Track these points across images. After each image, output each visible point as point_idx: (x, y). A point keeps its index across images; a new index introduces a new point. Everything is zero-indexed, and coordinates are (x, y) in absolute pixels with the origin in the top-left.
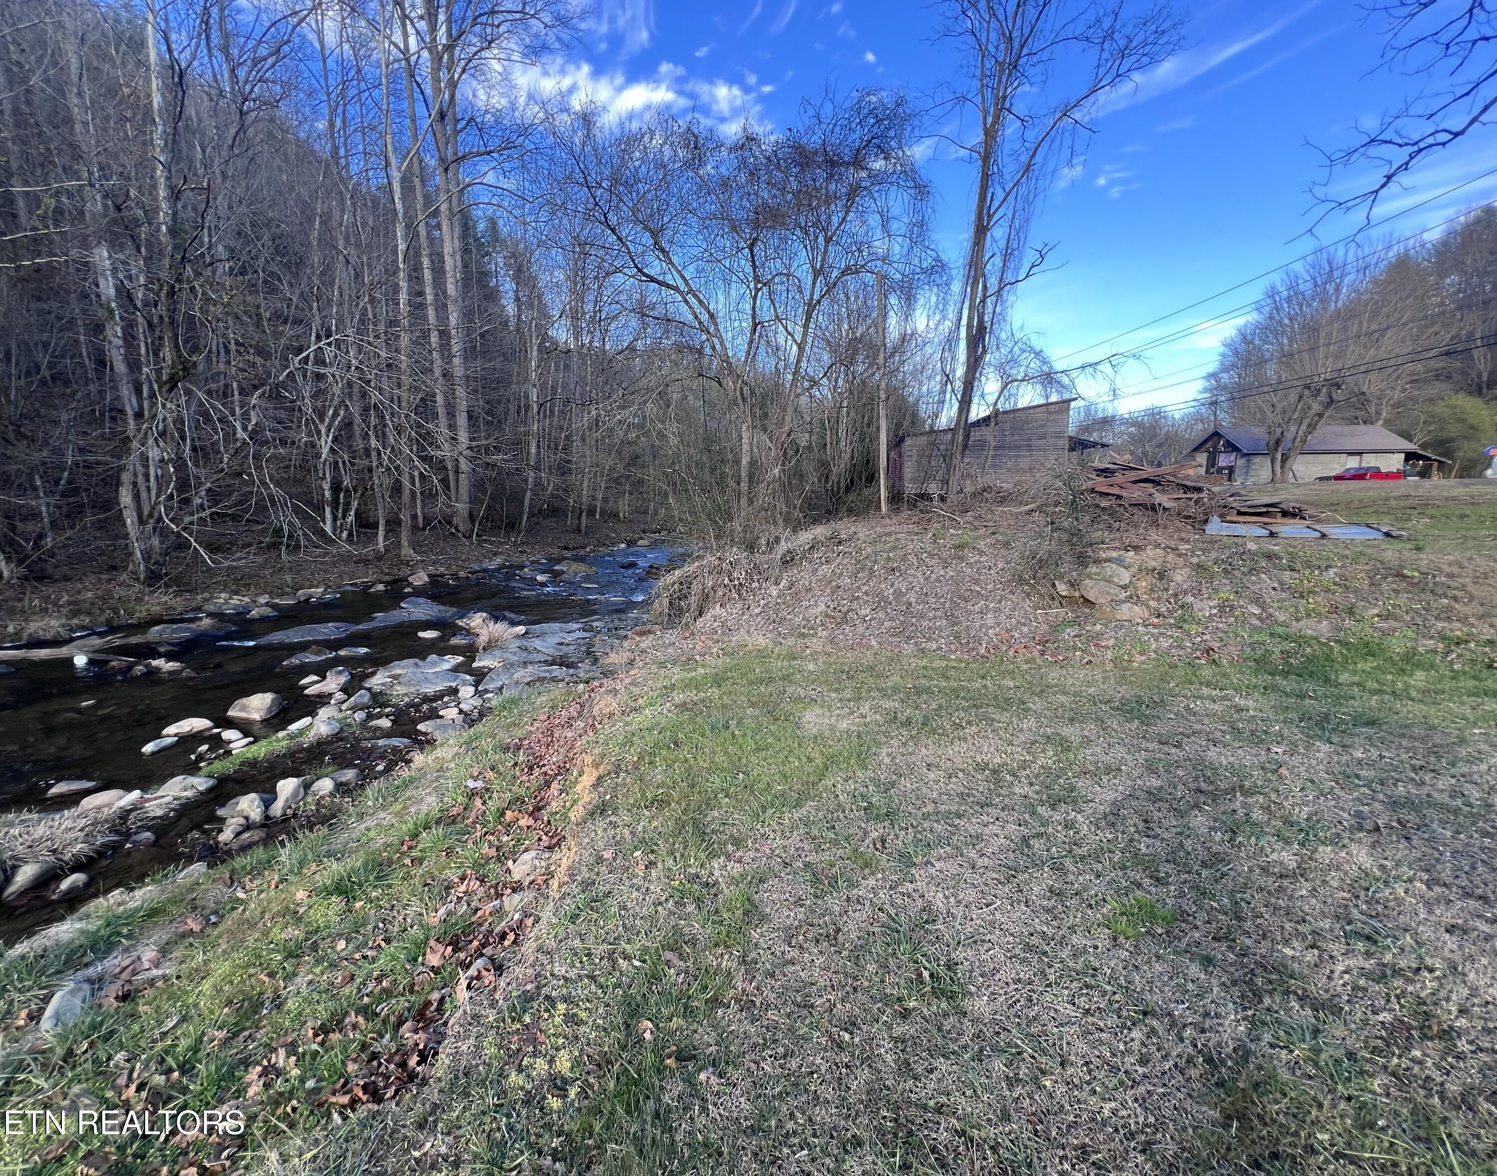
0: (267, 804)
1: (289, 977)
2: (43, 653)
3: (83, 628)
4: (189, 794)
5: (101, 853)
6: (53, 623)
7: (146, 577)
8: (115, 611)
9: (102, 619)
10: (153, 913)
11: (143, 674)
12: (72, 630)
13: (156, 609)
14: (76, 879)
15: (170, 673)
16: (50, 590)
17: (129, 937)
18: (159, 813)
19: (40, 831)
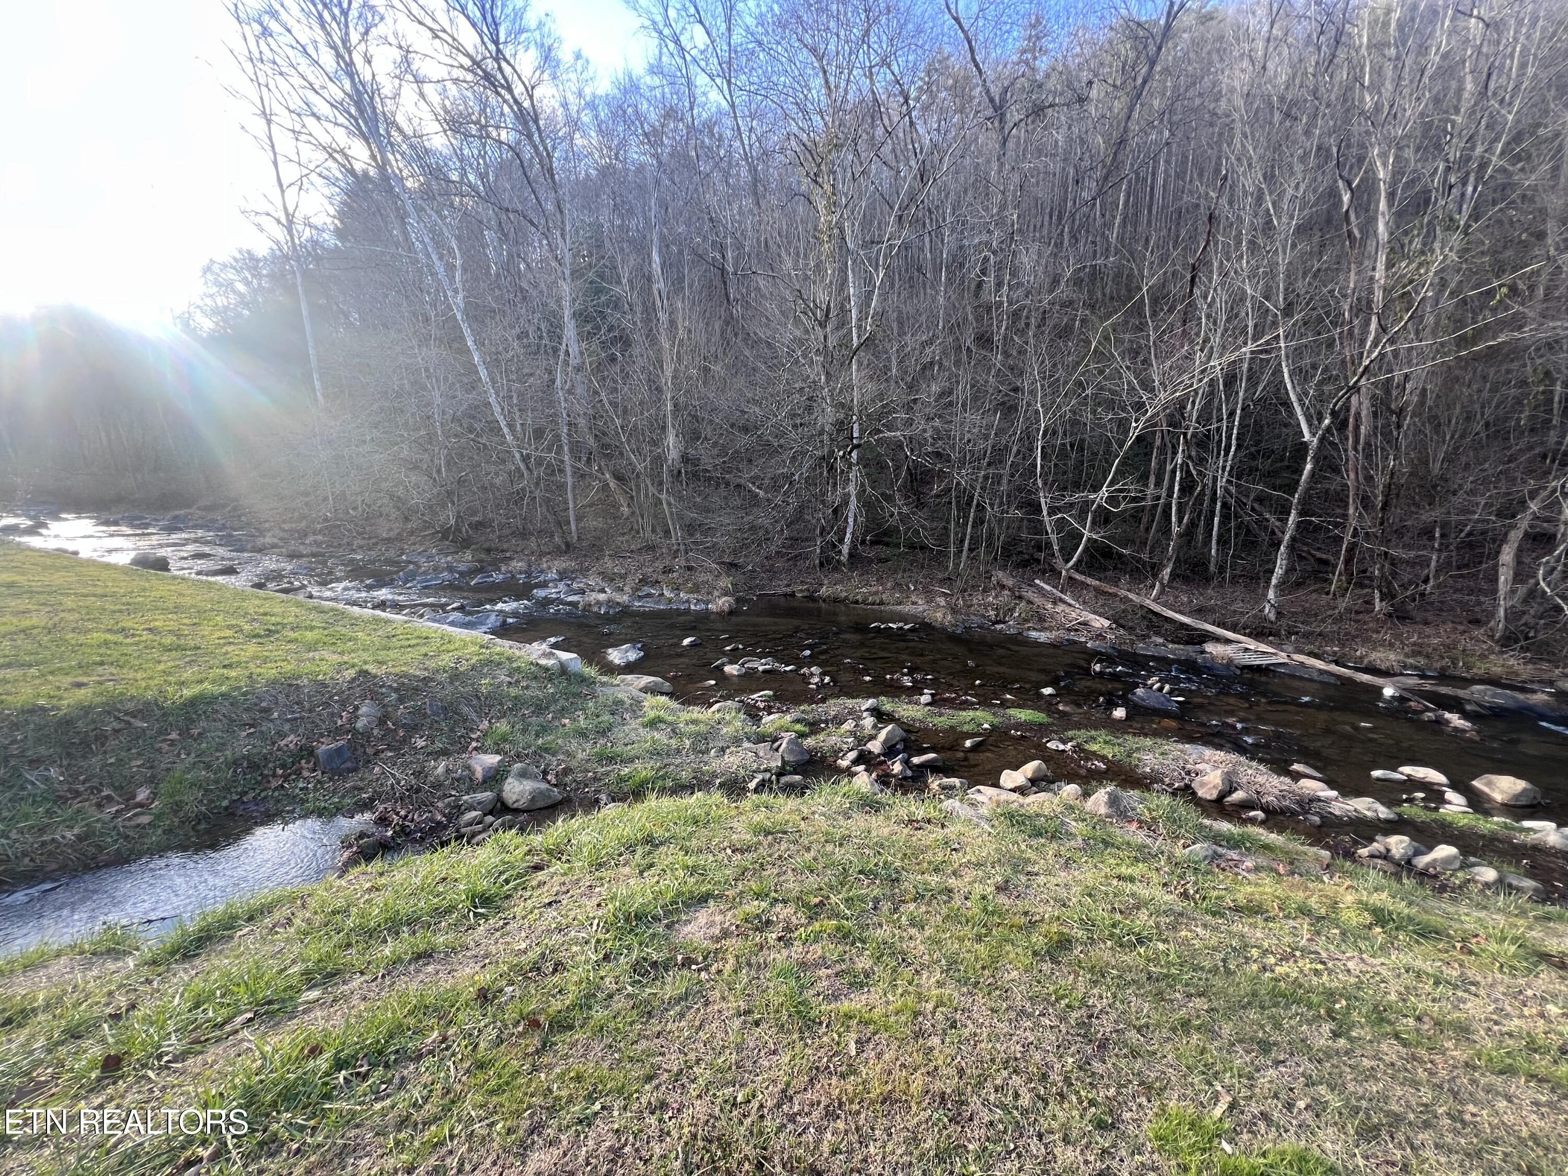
0: (1417, 853)
1: (1287, 917)
2: (1365, 678)
3: (1415, 668)
4: (1369, 814)
5: (1283, 811)
6: (1392, 657)
7: (1501, 637)
8: (1454, 661)
9: (1438, 665)
10: (1266, 847)
11: (1430, 721)
12: (1405, 667)
13: (1497, 670)
14: (1259, 814)
15: (1456, 729)
16: (1404, 629)
17: (1248, 849)
18: (1337, 813)
19: (1260, 779)
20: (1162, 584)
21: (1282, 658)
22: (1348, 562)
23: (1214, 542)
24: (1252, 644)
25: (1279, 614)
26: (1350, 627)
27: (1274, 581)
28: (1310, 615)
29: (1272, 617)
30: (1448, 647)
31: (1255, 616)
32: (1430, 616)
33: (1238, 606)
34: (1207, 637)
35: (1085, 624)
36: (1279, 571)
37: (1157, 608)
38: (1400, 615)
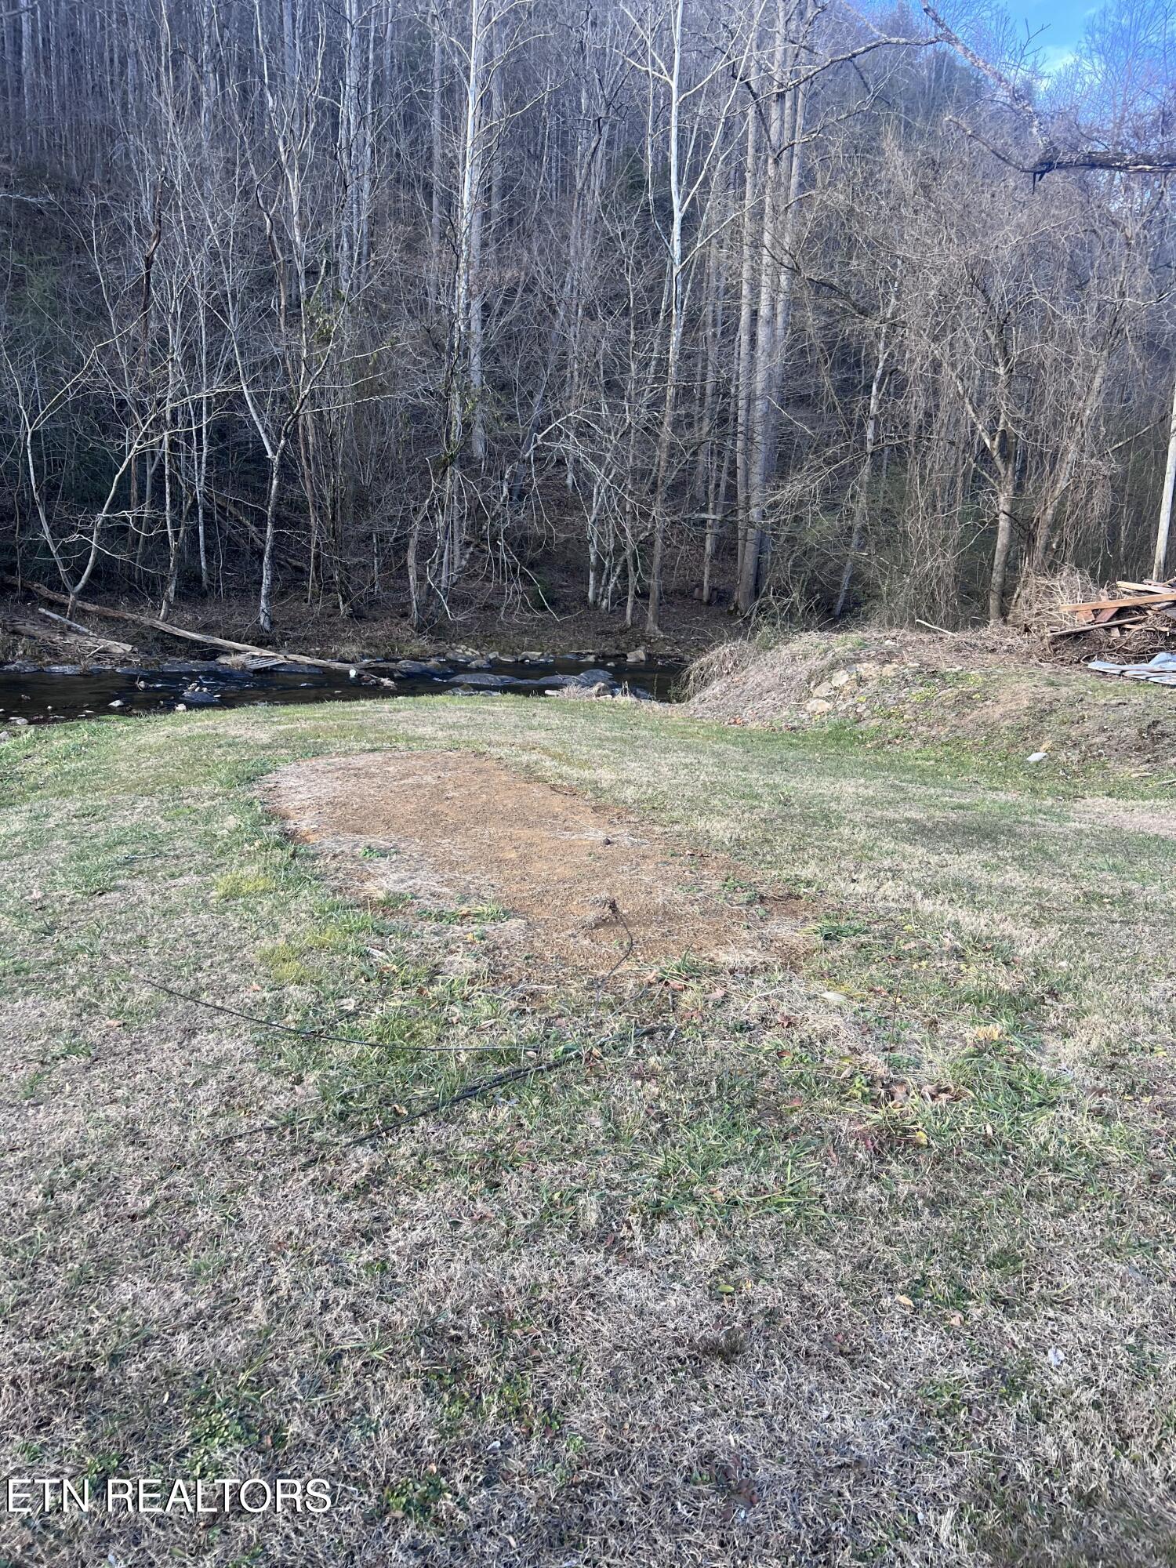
2: (338, 665)
12: (362, 654)
16: (361, 627)
20: (168, 602)
21: (280, 659)
22: (317, 569)
23: (202, 553)
24: (257, 652)
25: (272, 623)
26: (325, 629)
27: (264, 592)
28: (296, 623)
29: (267, 626)
30: (389, 637)
31: (253, 627)
32: (377, 614)
33: (237, 620)
34: (217, 651)
35: (105, 651)
36: (266, 582)
37: (168, 628)
38: (357, 615)
